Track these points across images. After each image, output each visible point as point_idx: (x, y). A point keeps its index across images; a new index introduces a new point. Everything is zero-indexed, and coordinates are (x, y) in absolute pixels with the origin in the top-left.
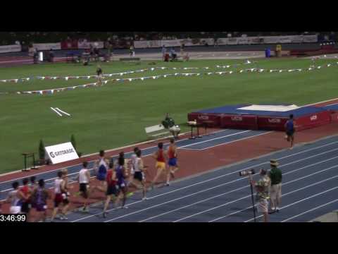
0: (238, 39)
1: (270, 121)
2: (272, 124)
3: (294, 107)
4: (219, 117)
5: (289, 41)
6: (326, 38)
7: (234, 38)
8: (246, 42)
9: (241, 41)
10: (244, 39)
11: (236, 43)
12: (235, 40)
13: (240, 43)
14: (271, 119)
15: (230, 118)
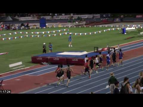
0: (60, 16)
1: (73, 60)
2: (74, 61)
3: (85, 53)
4: (47, 59)
5: (86, 17)
6: (104, 16)
7: (58, 16)
8: (64, 18)
9: (62, 17)
10: (63, 16)
11: (59, 19)
12: (59, 17)
13: (61, 18)
14: (73, 59)
15: (53, 59)
